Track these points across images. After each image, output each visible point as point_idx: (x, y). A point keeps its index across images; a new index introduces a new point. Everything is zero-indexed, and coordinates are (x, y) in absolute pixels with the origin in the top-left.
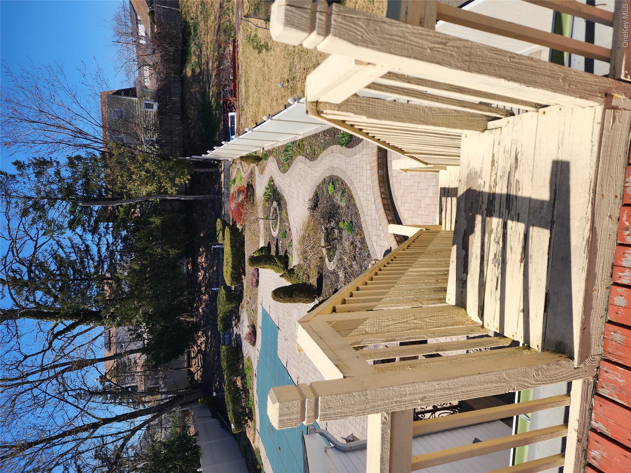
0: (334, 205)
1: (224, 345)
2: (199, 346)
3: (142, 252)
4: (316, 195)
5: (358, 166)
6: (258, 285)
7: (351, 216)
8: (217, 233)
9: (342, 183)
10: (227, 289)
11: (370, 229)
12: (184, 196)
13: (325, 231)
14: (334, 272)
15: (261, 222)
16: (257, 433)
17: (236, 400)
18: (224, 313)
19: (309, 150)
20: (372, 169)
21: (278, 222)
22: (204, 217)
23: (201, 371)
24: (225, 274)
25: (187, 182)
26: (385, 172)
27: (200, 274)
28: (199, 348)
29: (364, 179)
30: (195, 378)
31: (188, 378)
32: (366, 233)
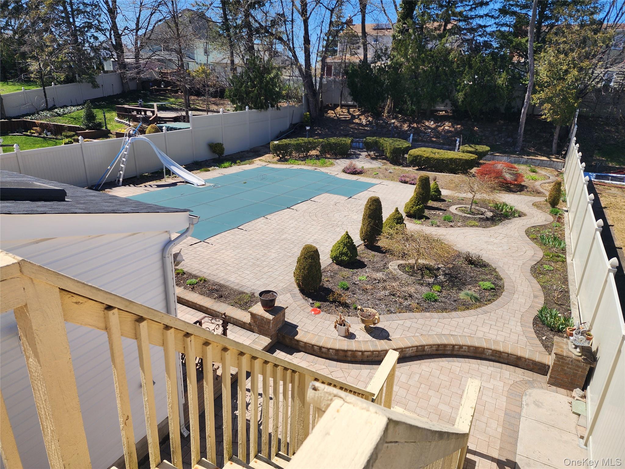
0: (464, 284)
1: (352, 142)
2: (358, 117)
3: (466, 62)
4: (485, 265)
5: (506, 325)
6: (402, 182)
7: (444, 302)
8: (472, 146)
9: (489, 300)
10: (407, 150)
11: (421, 321)
12: (526, 112)
13: (436, 267)
14: (385, 266)
15: (470, 196)
16: (266, 164)
17: (299, 148)
18: (383, 145)
19: (547, 268)
20: (496, 342)
21: (466, 215)
22: (496, 133)
23: (335, 117)
24: (423, 149)
25: (543, 117)
26: (488, 357)
27: (432, 123)
28: (357, 117)
29: (486, 329)
30: (330, 111)
31: (331, 104)
32: (417, 315)
